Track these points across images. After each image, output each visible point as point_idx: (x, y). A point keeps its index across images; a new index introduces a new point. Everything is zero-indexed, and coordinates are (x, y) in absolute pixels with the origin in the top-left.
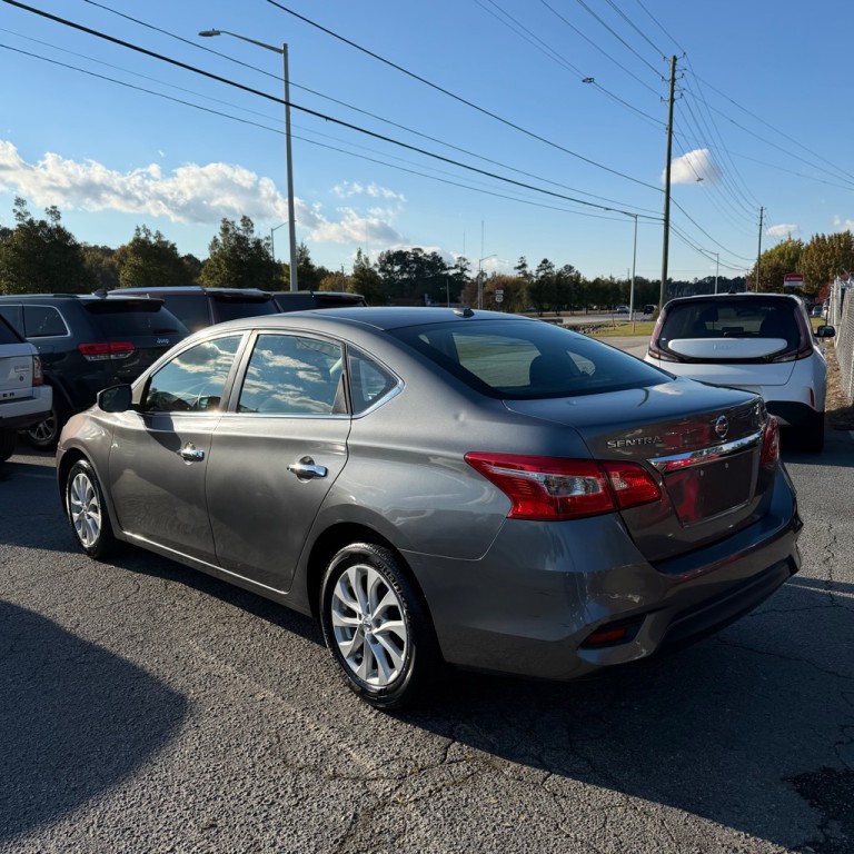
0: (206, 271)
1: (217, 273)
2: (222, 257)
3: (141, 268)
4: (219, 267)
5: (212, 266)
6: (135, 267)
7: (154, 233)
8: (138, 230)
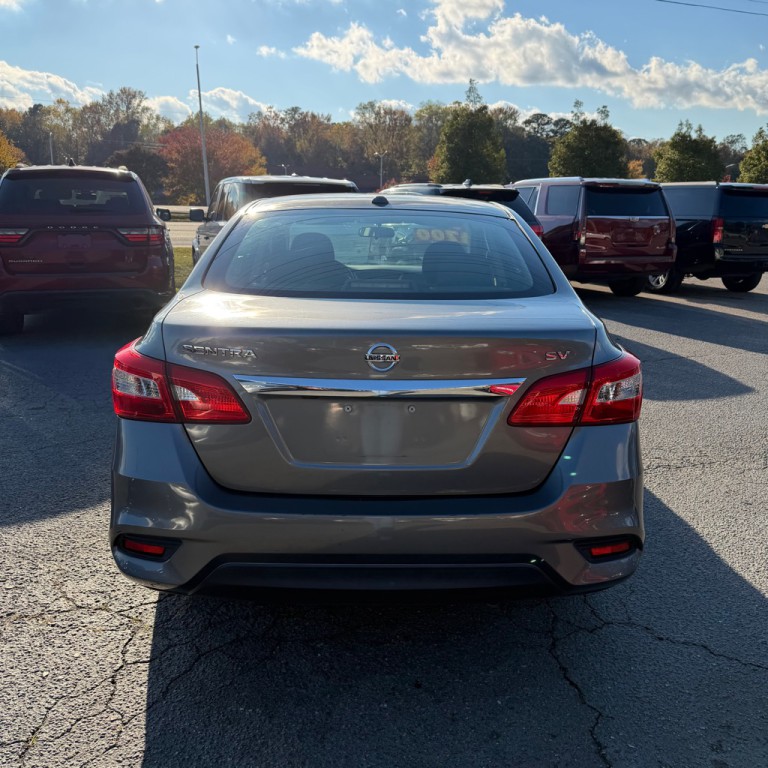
0: (744, 164)
1: (755, 166)
2: (764, 149)
3: (677, 162)
4: (759, 159)
5: (751, 158)
6: (671, 160)
7: (695, 127)
8: (681, 124)
